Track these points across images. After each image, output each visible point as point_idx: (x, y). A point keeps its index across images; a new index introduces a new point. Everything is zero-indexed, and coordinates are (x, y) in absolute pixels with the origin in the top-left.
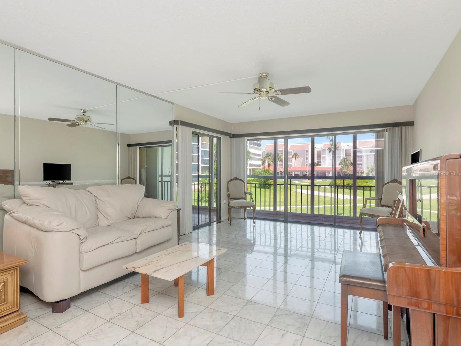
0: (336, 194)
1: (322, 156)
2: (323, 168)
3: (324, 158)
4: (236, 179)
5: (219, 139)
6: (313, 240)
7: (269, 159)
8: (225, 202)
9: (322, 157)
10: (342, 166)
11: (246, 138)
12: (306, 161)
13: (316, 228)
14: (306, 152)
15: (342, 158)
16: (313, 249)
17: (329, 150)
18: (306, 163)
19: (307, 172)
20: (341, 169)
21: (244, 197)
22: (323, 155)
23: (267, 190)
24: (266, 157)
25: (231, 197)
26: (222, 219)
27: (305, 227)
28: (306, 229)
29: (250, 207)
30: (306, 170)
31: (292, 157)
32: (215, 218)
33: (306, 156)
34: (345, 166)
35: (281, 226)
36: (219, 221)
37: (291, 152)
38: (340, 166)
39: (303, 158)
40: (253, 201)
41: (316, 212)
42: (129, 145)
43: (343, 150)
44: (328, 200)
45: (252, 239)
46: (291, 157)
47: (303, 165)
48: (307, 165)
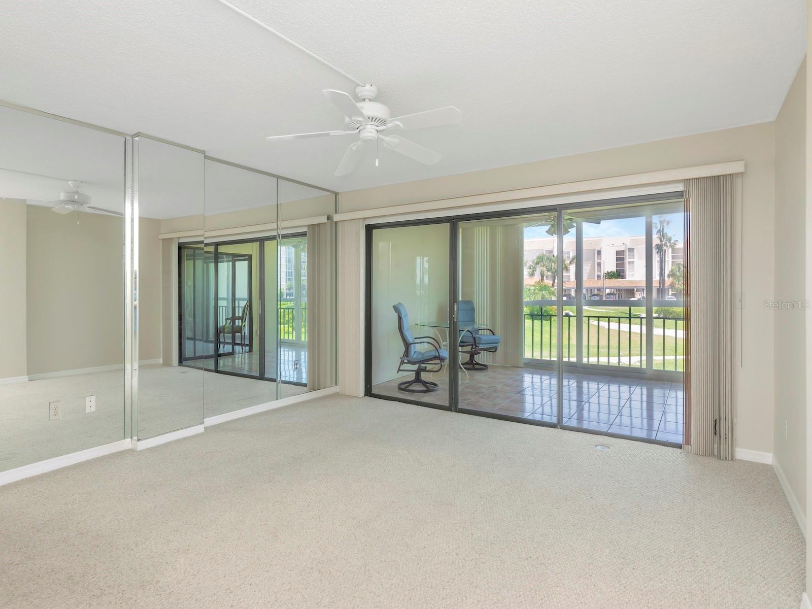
1: (627, 260)
2: (631, 282)
3: (632, 263)
7: (543, 267)
9: (627, 263)
12: (596, 270)
14: (596, 253)
18: (596, 273)
22: (629, 258)
23: (546, 323)
24: (537, 263)
30: (598, 286)
31: (570, 263)
33: (596, 261)
37: (569, 253)
39: (590, 265)
47: (591, 276)
48: (599, 276)
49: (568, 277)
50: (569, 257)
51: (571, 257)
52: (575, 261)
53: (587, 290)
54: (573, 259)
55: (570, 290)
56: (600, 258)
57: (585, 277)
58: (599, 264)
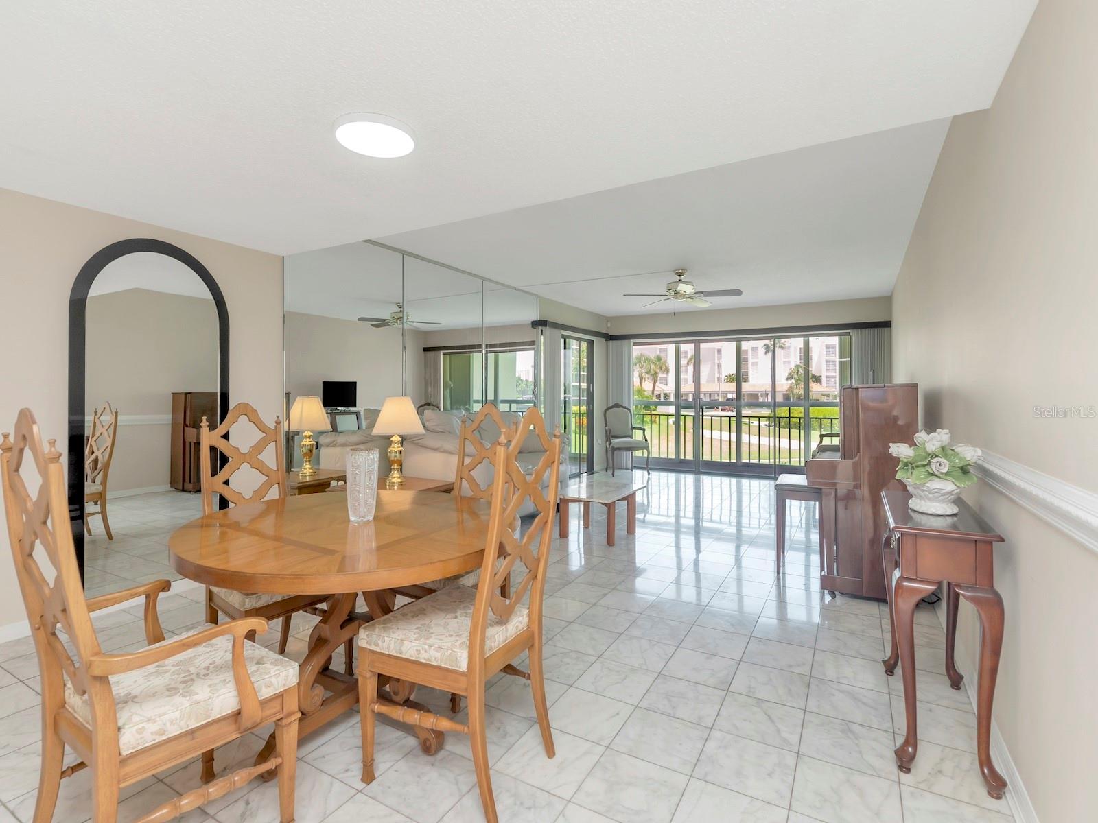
0: (777, 439)
1: (751, 361)
2: (754, 386)
3: (755, 364)
4: (617, 406)
5: (591, 343)
6: (739, 511)
7: (641, 368)
8: (600, 442)
9: (751, 364)
10: (793, 383)
11: (632, 341)
12: (716, 372)
13: (745, 482)
14: (716, 352)
15: (793, 366)
16: (739, 523)
17: (766, 349)
18: (717, 376)
19: (718, 395)
20: (790, 389)
21: (631, 434)
22: (752, 358)
25: (612, 434)
26: (595, 469)
27: (726, 480)
28: (727, 484)
29: (642, 448)
30: (718, 390)
31: (688, 364)
32: (584, 468)
33: (717, 362)
34: (799, 382)
35: (688, 479)
36: (590, 471)
37: (686, 353)
38: (790, 382)
39: (709, 366)
40: (646, 440)
41: (745, 460)
42: (426, 349)
43: (795, 348)
44: (764, 449)
45: (646, 503)
46: (686, 363)
47: (711, 379)
48: (719, 379)
49: (686, 380)
50: (686, 357)
51: (689, 356)
52: (693, 361)
53: (705, 394)
54: (691, 359)
55: (687, 394)
56: (720, 358)
57: (703, 380)
58: (719, 366)
